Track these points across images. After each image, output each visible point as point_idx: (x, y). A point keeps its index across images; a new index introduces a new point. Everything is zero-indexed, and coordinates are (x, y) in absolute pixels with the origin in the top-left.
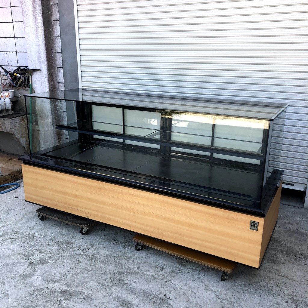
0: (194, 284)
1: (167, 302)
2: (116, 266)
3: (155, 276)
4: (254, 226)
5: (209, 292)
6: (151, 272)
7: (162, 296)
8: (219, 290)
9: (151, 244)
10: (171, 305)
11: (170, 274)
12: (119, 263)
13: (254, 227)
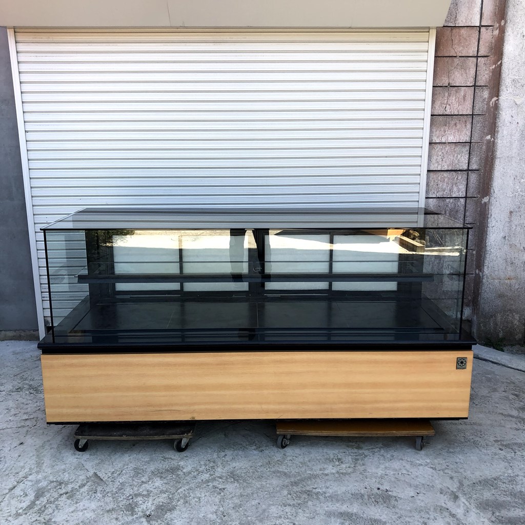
0: (396, 464)
1: (390, 496)
2: (279, 477)
3: (341, 471)
4: (461, 363)
5: (421, 468)
6: (330, 469)
7: (376, 491)
8: (428, 461)
9: (309, 431)
10: (399, 498)
11: (356, 464)
12: (278, 472)
13: (462, 365)
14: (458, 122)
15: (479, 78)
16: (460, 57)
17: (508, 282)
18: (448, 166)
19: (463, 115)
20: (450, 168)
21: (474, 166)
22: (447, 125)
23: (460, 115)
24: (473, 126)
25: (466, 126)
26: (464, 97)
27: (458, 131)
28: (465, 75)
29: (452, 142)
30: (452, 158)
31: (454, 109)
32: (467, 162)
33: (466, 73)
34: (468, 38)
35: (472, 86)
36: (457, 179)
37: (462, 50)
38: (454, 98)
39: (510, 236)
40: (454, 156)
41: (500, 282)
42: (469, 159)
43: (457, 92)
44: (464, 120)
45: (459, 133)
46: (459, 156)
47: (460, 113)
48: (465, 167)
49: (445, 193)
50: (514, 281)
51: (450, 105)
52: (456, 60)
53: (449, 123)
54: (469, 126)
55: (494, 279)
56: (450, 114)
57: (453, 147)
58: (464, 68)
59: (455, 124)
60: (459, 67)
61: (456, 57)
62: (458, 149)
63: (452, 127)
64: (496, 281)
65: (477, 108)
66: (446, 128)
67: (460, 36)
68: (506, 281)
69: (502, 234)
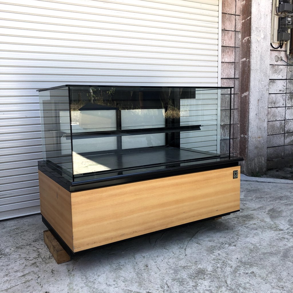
14: (229, 51)
15: (237, 27)
16: (228, 14)
17: (259, 139)
18: (226, 76)
19: (231, 47)
20: (227, 77)
21: (237, 76)
22: (225, 52)
23: (230, 47)
24: (236, 53)
25: (232, 53)
26: (231, 36)
27: (229, 56)
28: (231, 24)
29: (227, 62)
30: (227, 71)
31: (227, 43)
32: (234, 73)
33: (231, 23)
34: (231, 4)
35: (234, 31)
36: (230, 83)
37: (229, 10)
38: (227, 37)
39: (258, 113)
40: (228, 70)
41: (256, 140)
42: (235, 72)
43: (228, 34)
44: (232, 50)
45: (230, 57)
46: (230, 70)
47: (230, 46)
48: (233, 77)
49: (225, 92)
50: (261, 138)
51: (225, 41)
52: (227, 15)
53: (225, 51)
54: (234, 53)
55: (253, 138)
56: (225, 46)
57: (228, 65)
58: (230, 20)
59: (228, 52)
60: (228, 20)
61: (226, 14)
62: (230, 66)
63: (227, 53)
64: (254, 139)
65: (236, 43)
66: (224, 53)
67: (228, 2)
68: (258, 139)
69: (255, 113)
